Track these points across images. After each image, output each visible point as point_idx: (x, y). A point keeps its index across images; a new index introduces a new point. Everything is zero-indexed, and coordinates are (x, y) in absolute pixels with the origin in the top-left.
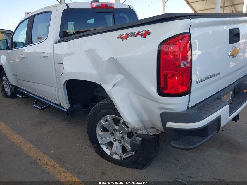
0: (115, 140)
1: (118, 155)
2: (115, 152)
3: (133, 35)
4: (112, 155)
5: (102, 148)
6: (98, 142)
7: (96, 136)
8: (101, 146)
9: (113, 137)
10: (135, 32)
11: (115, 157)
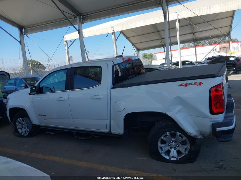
0: (171, 148)
1: (175, 157)
2: (172, 156)
3: (191, 84)
4: (170, 158)
5: (162, 156)
6: (159, 152)
7: (158, 148)
8: (161, 154)
9: (170, 146)
10: (192, 83)
11: (172, 159)
